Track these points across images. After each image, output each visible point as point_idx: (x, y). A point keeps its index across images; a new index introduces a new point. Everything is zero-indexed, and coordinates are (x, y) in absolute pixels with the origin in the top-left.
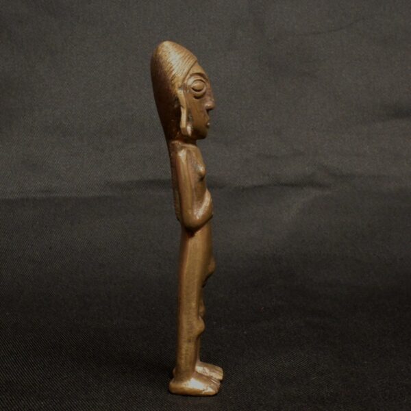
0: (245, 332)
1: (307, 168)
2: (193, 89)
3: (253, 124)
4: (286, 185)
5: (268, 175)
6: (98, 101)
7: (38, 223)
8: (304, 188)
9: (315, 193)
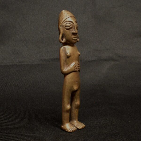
0: (88, 111)
1: (110, 54)
2: (65, 26)
3: (92, 39)
4: (103, 60)
5: (97, 57)
6: (38, 31)
7: (18, 73)
8: (109, 61)
9: (113, 63)
